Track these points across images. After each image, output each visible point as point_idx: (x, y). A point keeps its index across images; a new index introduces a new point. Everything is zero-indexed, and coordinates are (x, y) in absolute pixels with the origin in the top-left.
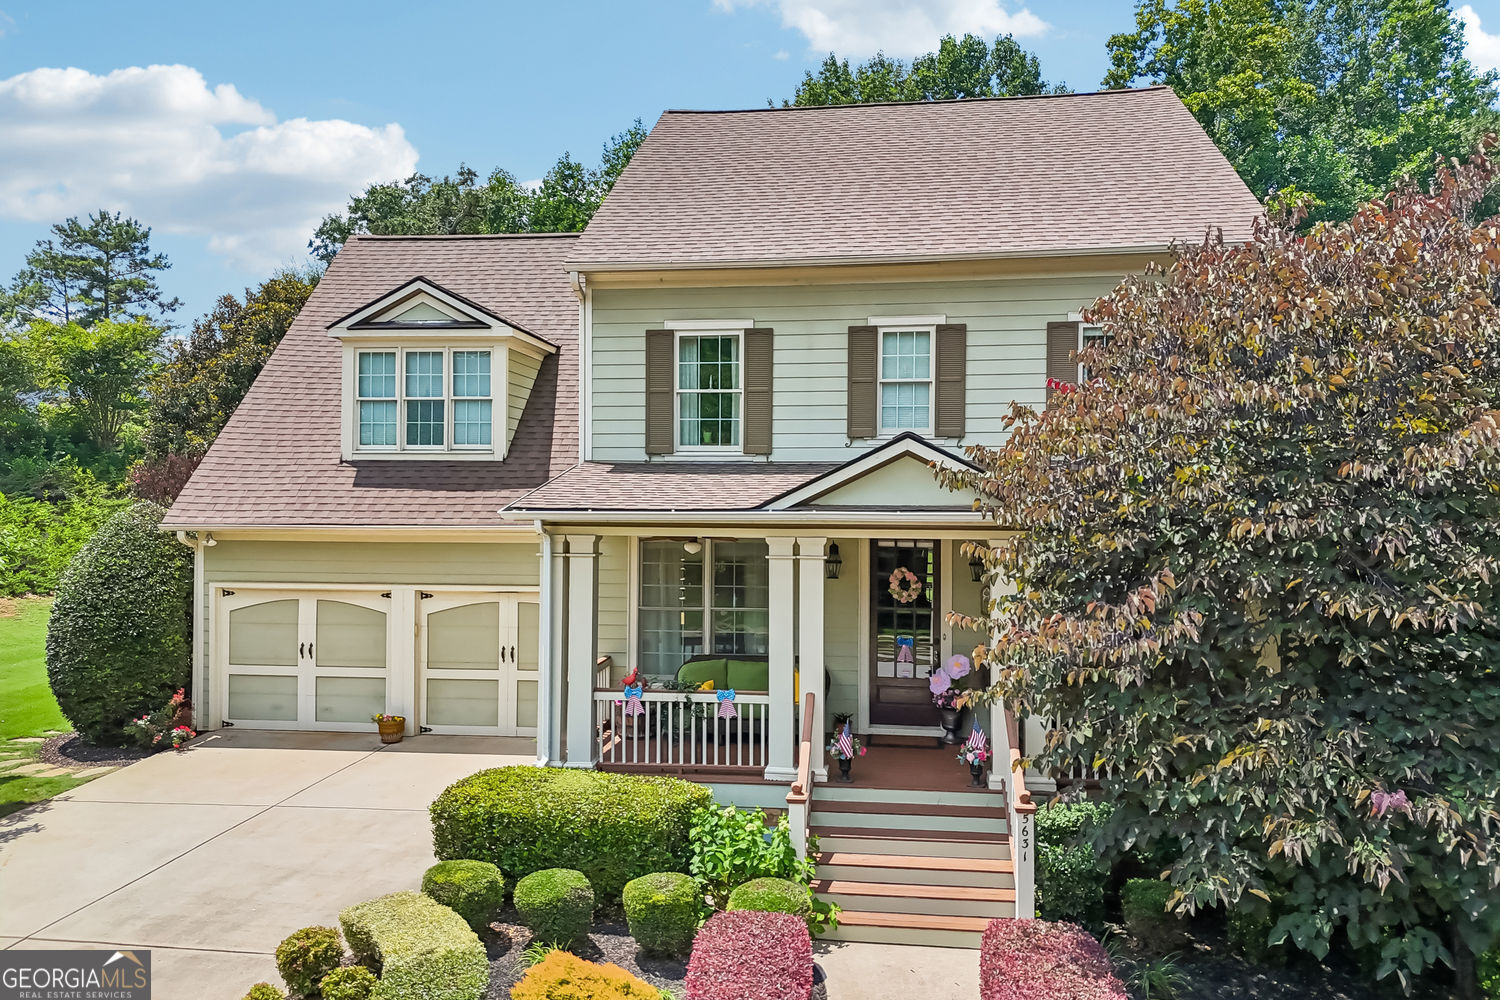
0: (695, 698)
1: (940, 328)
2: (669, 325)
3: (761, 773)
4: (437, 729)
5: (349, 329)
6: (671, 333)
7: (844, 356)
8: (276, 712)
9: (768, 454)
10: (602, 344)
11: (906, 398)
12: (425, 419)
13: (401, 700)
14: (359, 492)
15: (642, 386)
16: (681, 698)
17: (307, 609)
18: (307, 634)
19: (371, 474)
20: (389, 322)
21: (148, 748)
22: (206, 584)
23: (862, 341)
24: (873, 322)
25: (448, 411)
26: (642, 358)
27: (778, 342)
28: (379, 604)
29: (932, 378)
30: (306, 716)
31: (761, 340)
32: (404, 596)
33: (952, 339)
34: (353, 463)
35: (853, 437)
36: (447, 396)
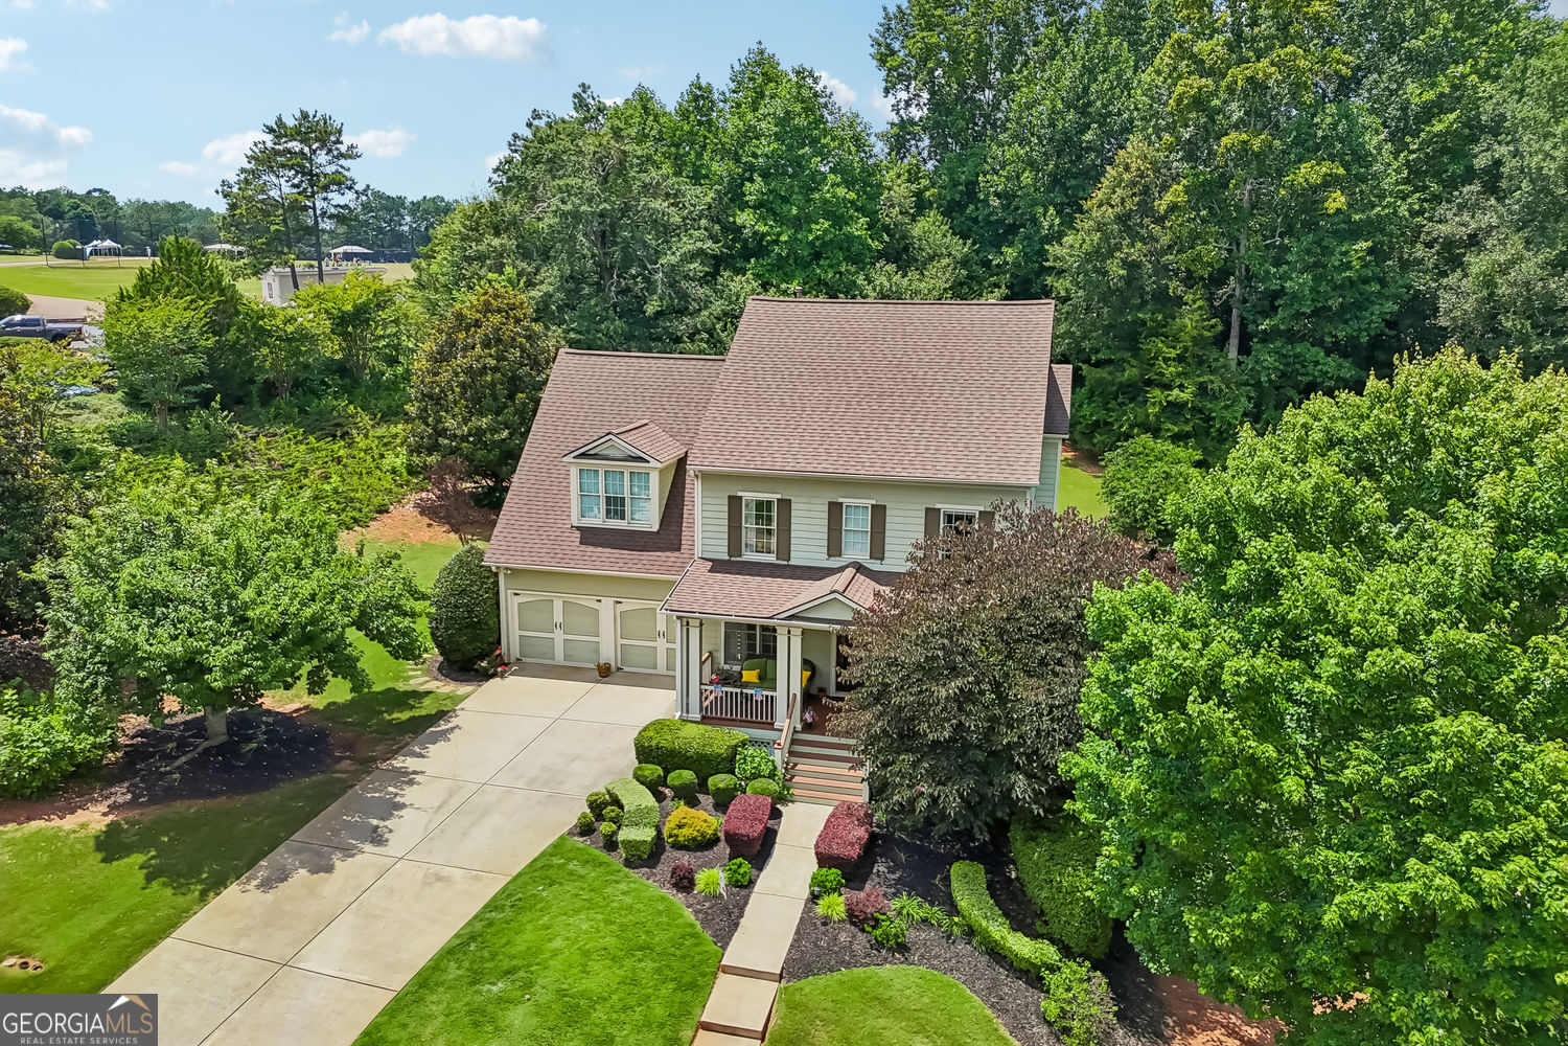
0: (745, 691)
1: (873, 506)
2: (740, 494)
3: (773, 724)
4: (626, 669)
5: (575, 457)
6: (741, 497)
7: (826, 516)
8: (543, 656)
9: (789, 560)
10: (707, 500)
11: (858, 538)
12: (615, 506)
13: (608, 654)
14: (583, 548)
15: (726, 523)
16: (739, 690)
17: (558, 606)
18: (558, 617)
19: (590, 536)
20: (594, 455)
21: (486, 676)
22: (506, 589)
23: (835, 510)
24: (840, 500)
25: (627, 502)
26: (726, 509)
27: (793, 506)
28: (595, 605)
29: (869, 530)
30: (559, 657)
31: (785, 505)
32: (608, 602)
33: (879, 512)
34: (578, 528)
35: (830, 555)
36: (627, 495)
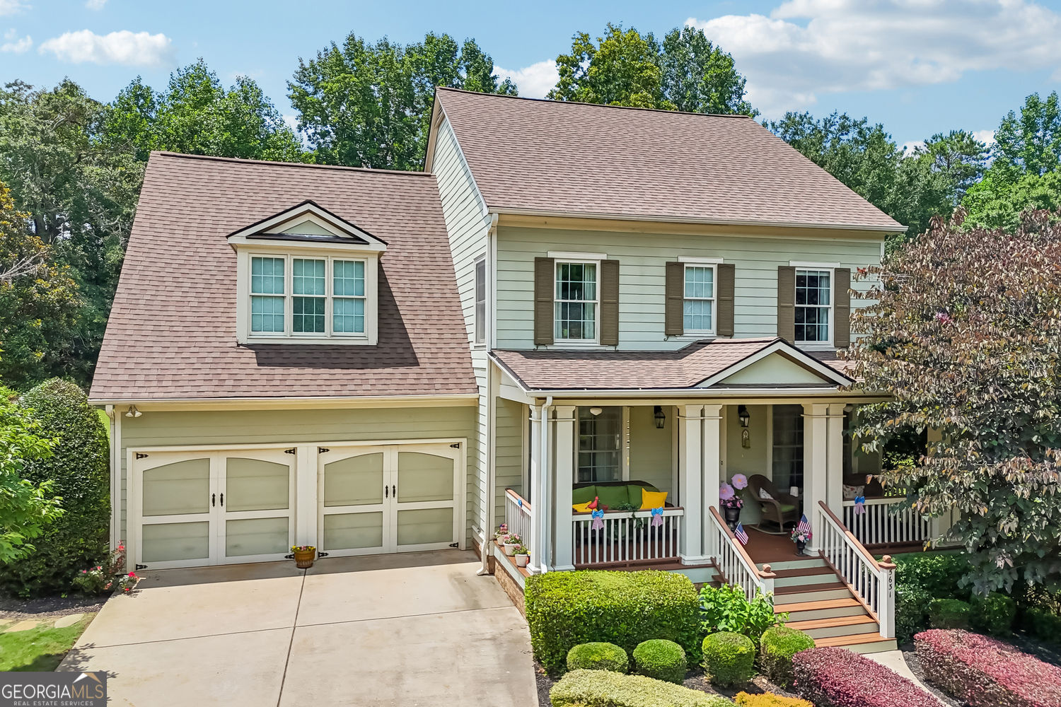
0: (638, 515)
1: (720, 266)
2: (551, 255)
3: (678, 561)
4: (332, 553)
5: (247, 238)
6: (553, 259)
7: (663, 281)
8: (189, 552)
9: (616, 345)
10: (504, 266)
12: (309, 312)
13: (307, 531)
15: (532, 296)
16: (630, 515)
17: (218, 467)
18: (218, 485)
19: (269, 355)
20: (280, 235)
22: (124, 449)
23: (674, 271)
24: (681, 260)
25: (329, 305)
26: (532, 277)
27: (622, 270)
28: (286, 460)
29: (715, 297)
30: (217, 553)
31: (611, 267)
32: (307, 451)
33: (726, 272)
34: (249, 346)
35: (668, 335)
36: (329, 294)
